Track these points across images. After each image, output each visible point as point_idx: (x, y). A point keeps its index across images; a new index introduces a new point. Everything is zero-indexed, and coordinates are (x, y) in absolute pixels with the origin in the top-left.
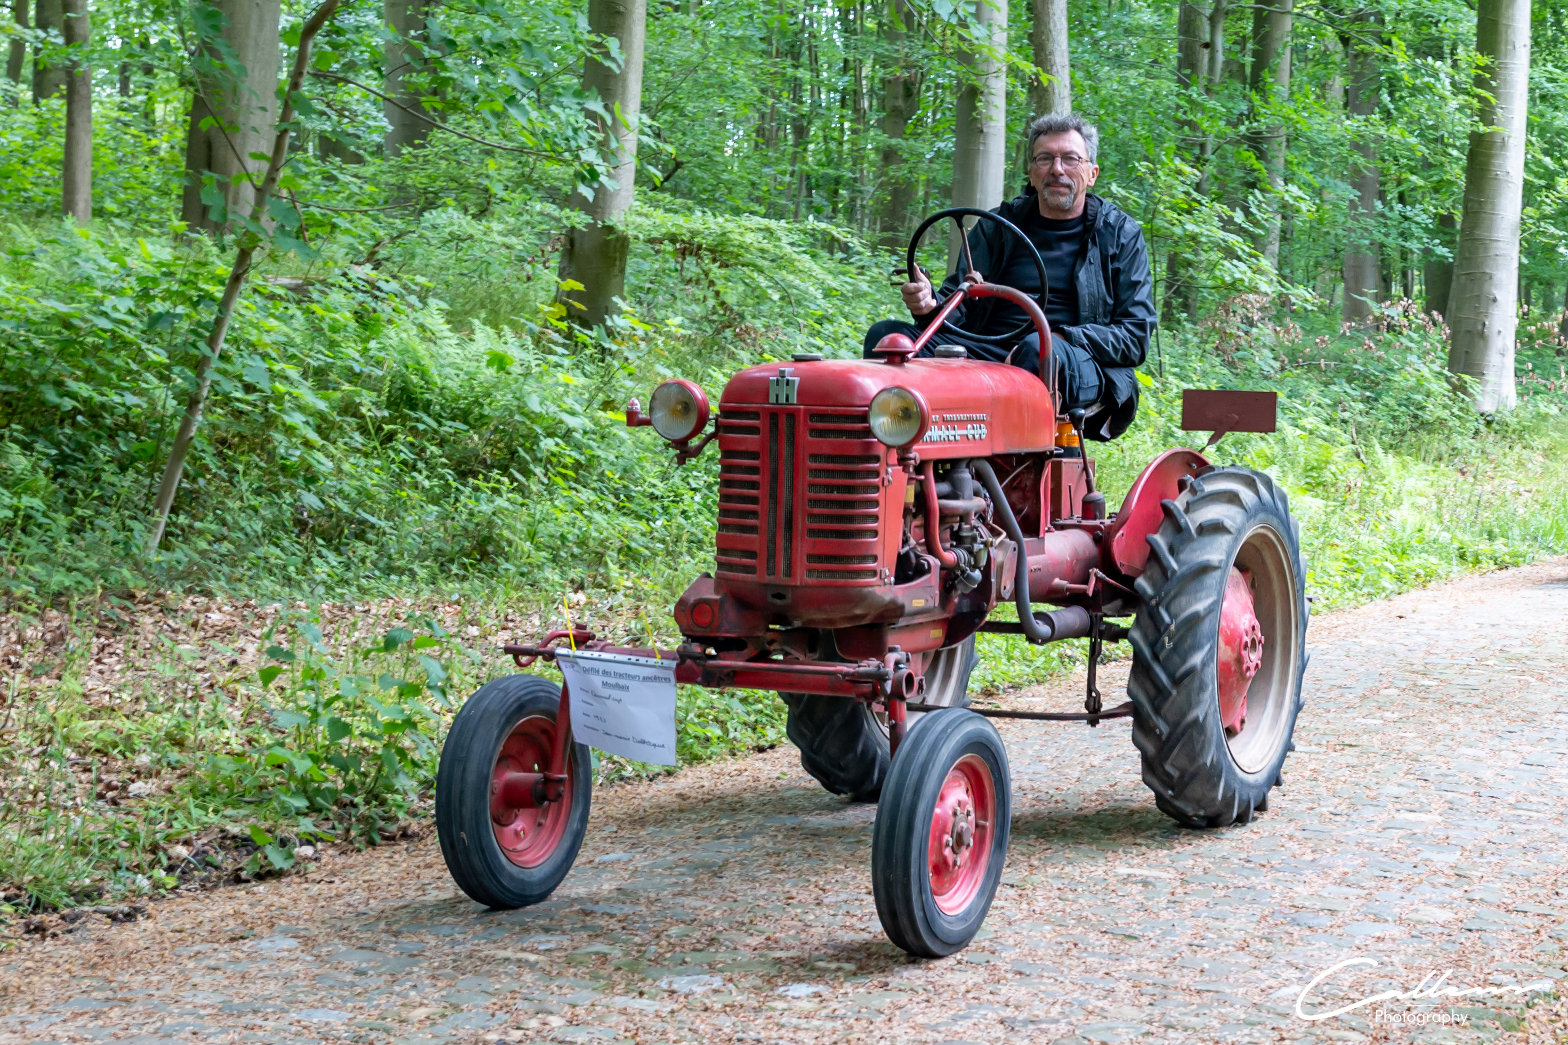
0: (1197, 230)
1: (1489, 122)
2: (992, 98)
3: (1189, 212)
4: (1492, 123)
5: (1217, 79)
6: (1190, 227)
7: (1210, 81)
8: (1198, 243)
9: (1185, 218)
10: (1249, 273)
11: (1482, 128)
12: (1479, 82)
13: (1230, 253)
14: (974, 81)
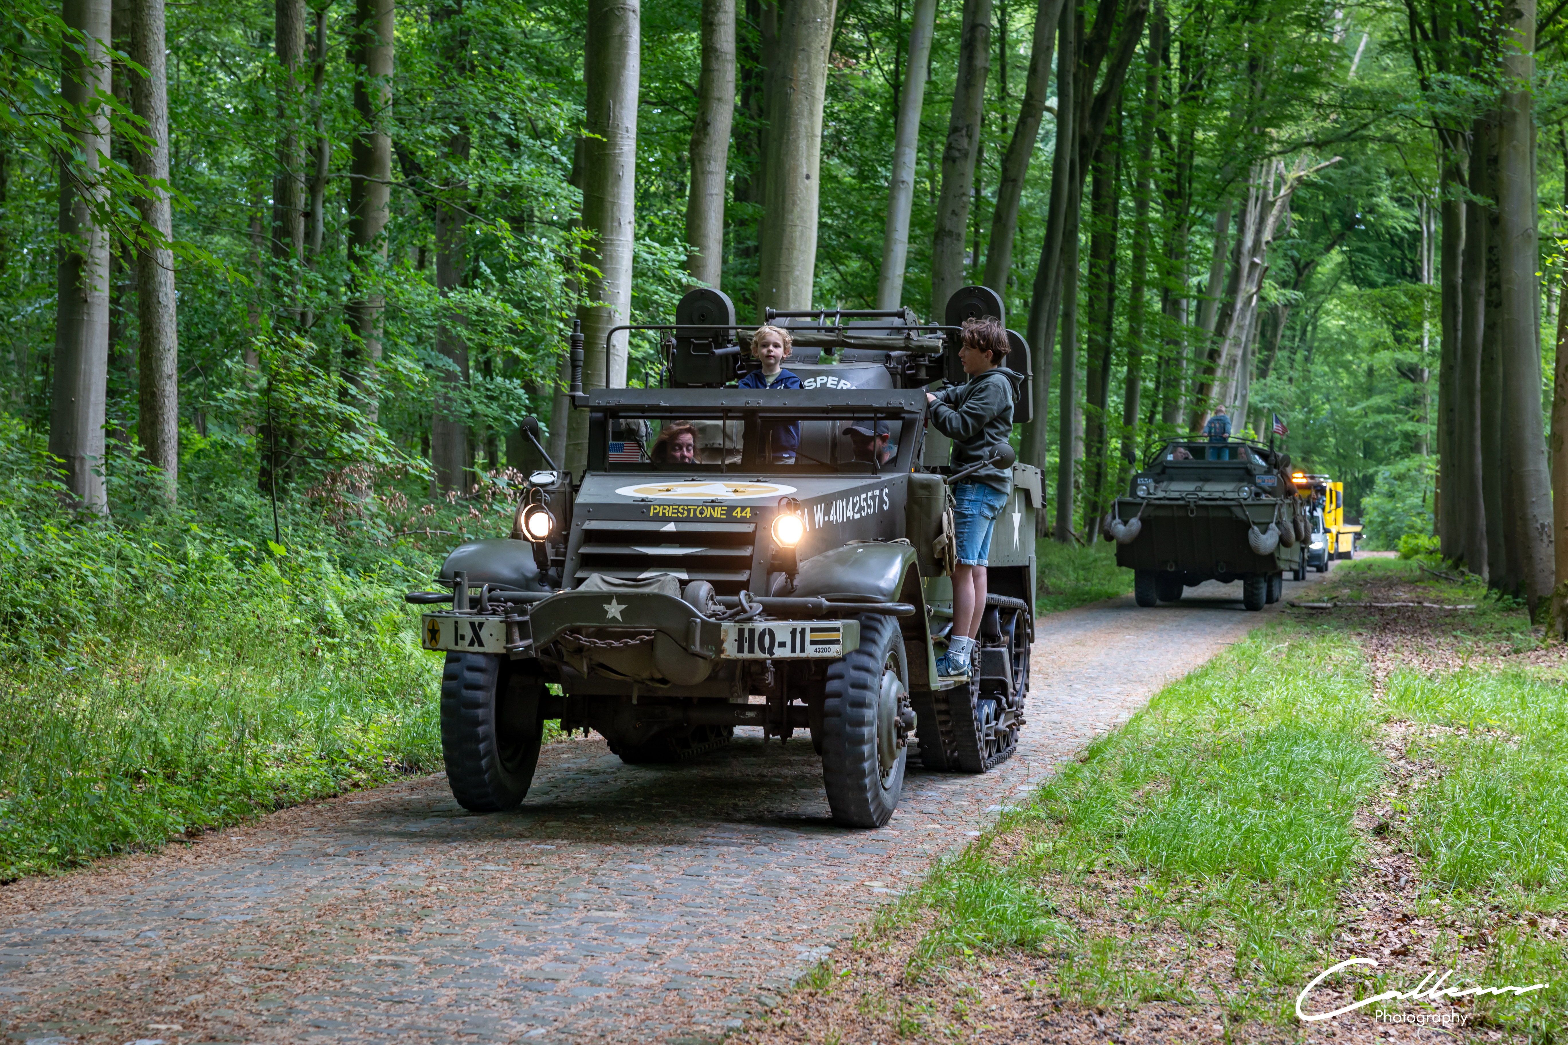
0: (314, 402)
1: (595, 297)
2: (97, 268)
3: (306, 383)
4: (599, 298)
5: (318, 248)
6: (306, 400)
7: (311, 251)
8: (316, 416)
9: (301, 390)
10: (367, 445)
11: (589, 303)
12: (586, 256)
13: (347, 425)
14: (77, 250)
